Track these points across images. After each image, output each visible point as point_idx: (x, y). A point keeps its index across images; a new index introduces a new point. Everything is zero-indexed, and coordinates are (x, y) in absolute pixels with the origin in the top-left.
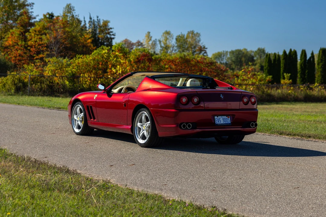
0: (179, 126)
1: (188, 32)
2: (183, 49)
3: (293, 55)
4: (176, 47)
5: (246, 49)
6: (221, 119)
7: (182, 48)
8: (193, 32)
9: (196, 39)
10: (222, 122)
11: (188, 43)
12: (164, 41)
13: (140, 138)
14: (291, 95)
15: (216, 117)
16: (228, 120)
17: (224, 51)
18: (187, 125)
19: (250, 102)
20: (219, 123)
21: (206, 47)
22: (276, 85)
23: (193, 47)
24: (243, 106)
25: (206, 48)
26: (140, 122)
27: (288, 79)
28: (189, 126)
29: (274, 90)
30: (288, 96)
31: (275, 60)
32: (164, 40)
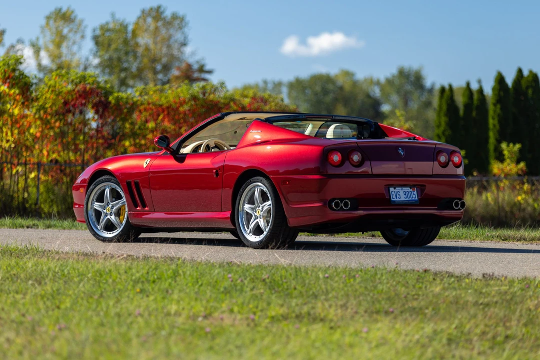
0: (328, 204)
1: (143, 11)
2: (123, 75)
3: (527, 88)
4: (96, 67)
5: (348, 74)
6: (401, 193)
7: (117, 70)
8: (162, 13)
9: (170, 37)
10: (403, 198)
11: (140, 50)
12: (51, 47)
13: (250, 232)
14: (524, 210)
15: (392, 189)
16: (414, 195)
17: (265, 82)
18: (342, 202)
19: (451, 163)
20: (398, 199)
21: (207, 68)
22: (477, 179)
23: (159, 67)
24: (439, 170)
25: (210, 72)
26: (249, 203)
27: (512, 161)
28: (346, 205)
29: (472, 194)
30: (515, 210)
31: (468, 106)
32: (53, 42)
